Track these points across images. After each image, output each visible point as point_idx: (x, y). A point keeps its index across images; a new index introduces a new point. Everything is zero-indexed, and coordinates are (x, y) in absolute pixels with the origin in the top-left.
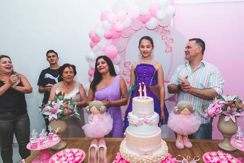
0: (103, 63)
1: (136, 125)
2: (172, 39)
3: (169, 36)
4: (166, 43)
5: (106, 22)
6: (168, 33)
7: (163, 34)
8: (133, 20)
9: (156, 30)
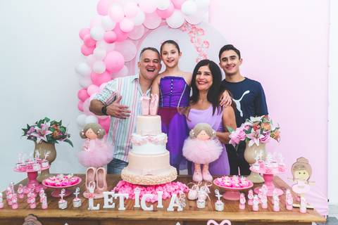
0: (206, 74)
1: (139, 144)
2: (207, 43)
3: (203, 38)
4: (197, 48)
5: (107, 19)
6: (200, 33)
7: (193, 35)
8: (147, 15)
9: (183, 28)
